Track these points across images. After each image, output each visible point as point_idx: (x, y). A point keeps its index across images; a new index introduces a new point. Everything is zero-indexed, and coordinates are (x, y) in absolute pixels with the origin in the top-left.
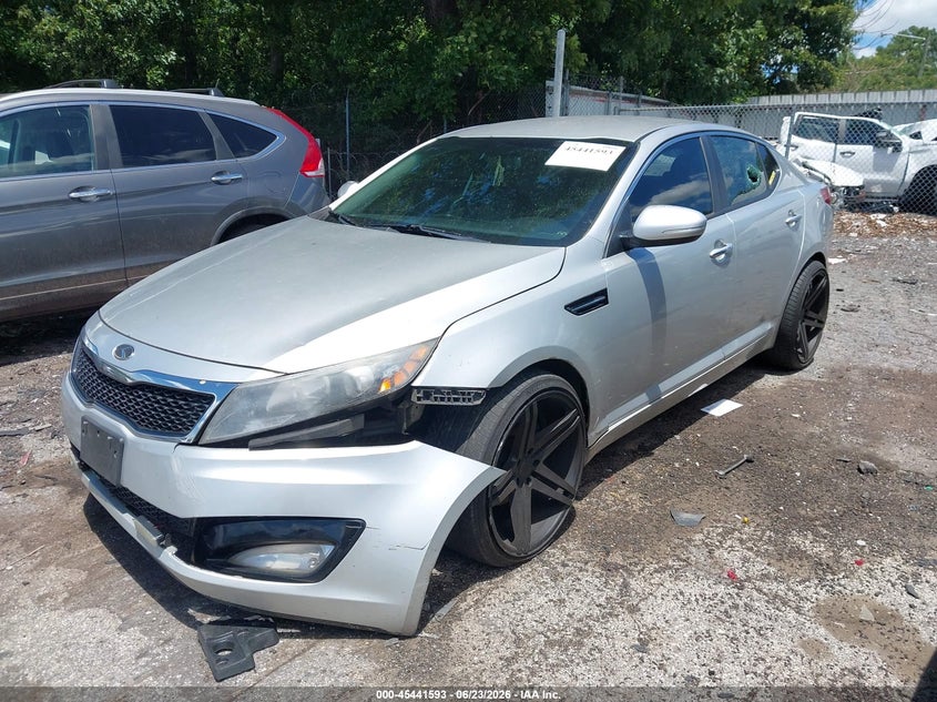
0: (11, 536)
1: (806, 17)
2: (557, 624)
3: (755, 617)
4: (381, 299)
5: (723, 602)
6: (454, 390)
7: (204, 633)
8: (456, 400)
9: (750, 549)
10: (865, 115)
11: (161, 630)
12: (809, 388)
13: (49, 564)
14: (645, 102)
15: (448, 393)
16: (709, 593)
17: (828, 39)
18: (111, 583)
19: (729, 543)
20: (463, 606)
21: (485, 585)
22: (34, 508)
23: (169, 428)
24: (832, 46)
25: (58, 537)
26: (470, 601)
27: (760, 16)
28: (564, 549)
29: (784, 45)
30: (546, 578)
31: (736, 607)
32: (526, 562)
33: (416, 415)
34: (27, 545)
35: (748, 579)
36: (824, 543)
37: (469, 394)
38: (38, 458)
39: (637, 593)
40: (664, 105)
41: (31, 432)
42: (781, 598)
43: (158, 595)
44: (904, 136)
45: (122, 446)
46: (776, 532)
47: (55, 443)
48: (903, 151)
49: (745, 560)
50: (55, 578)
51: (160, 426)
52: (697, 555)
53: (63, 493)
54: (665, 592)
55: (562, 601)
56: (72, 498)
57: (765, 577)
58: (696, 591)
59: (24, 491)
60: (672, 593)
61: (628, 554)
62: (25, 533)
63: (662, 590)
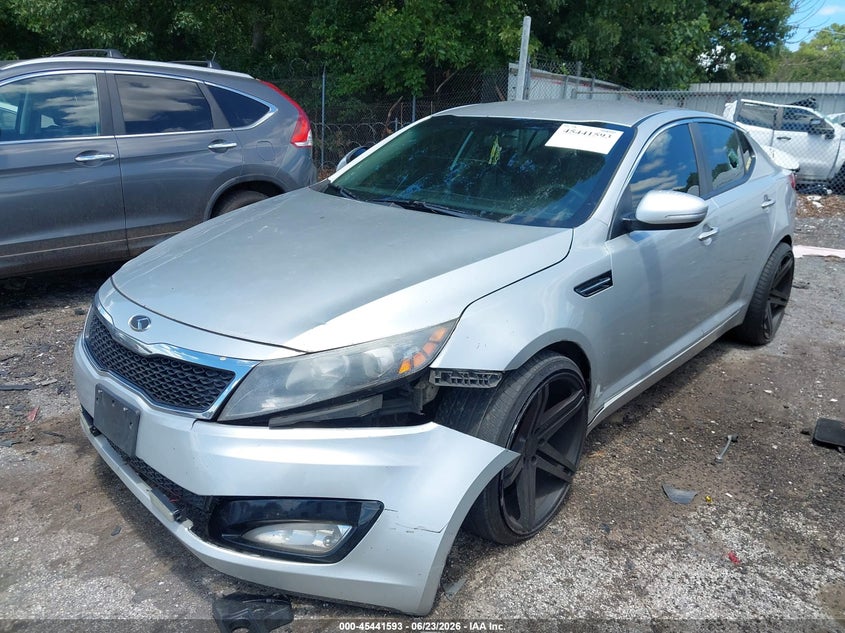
0: (21, 496)
1: (746, 12)
2: (568, 607)
3: (762, 604)
4: (397, 278)
5: (729, 588)
6: (471, 372)
7: (218, 610)
8: (472, 382)
9: (747, 530)
10: (800, 103)
11: (175, 602)
12: (776, 363)
13: (60, 527)
14: (598, 85)
15: (466, 376)
16: (714, 577)
17: (764, 33)
18: (122, 550)
19: (724, 523)
20: (472, 584)
21: (491, 561)
22: (44, 467)
23: (187, 403)
24: (768, 40)
25: (69, 498)
26: (479, 579)
27: (705, 9)
28: (565, 525)
29: (723, 37)
30: (551, 556)
31: (742, 592)
32: (530, 538)
33: (431, 395)
34: (39, 506)
35: (750, 563)
36: (816, 524)
37: (486, 376)
38: (46, 414)
39: (642, 574)
40: (615, 89)
41: (38, 387)
42: (786, 585)
43: (171, 564)
44: (836, 124)
45: (139, 417)
46: (769, 513)
47: (62, 399)
48: (835, 138)
49: (744, 542)
50: (67, 542)
51: (177, 400)
52: (696, 535)
53: (71, 451)
54: (670, 574)
55: (570, 581)
56: (80, 456)
57: (765, 561)
58: (699, 574)
59: (33, 448)
60: (677, 575)
61: (628, 531)
62: (35, 493)
63: (666, 573)
